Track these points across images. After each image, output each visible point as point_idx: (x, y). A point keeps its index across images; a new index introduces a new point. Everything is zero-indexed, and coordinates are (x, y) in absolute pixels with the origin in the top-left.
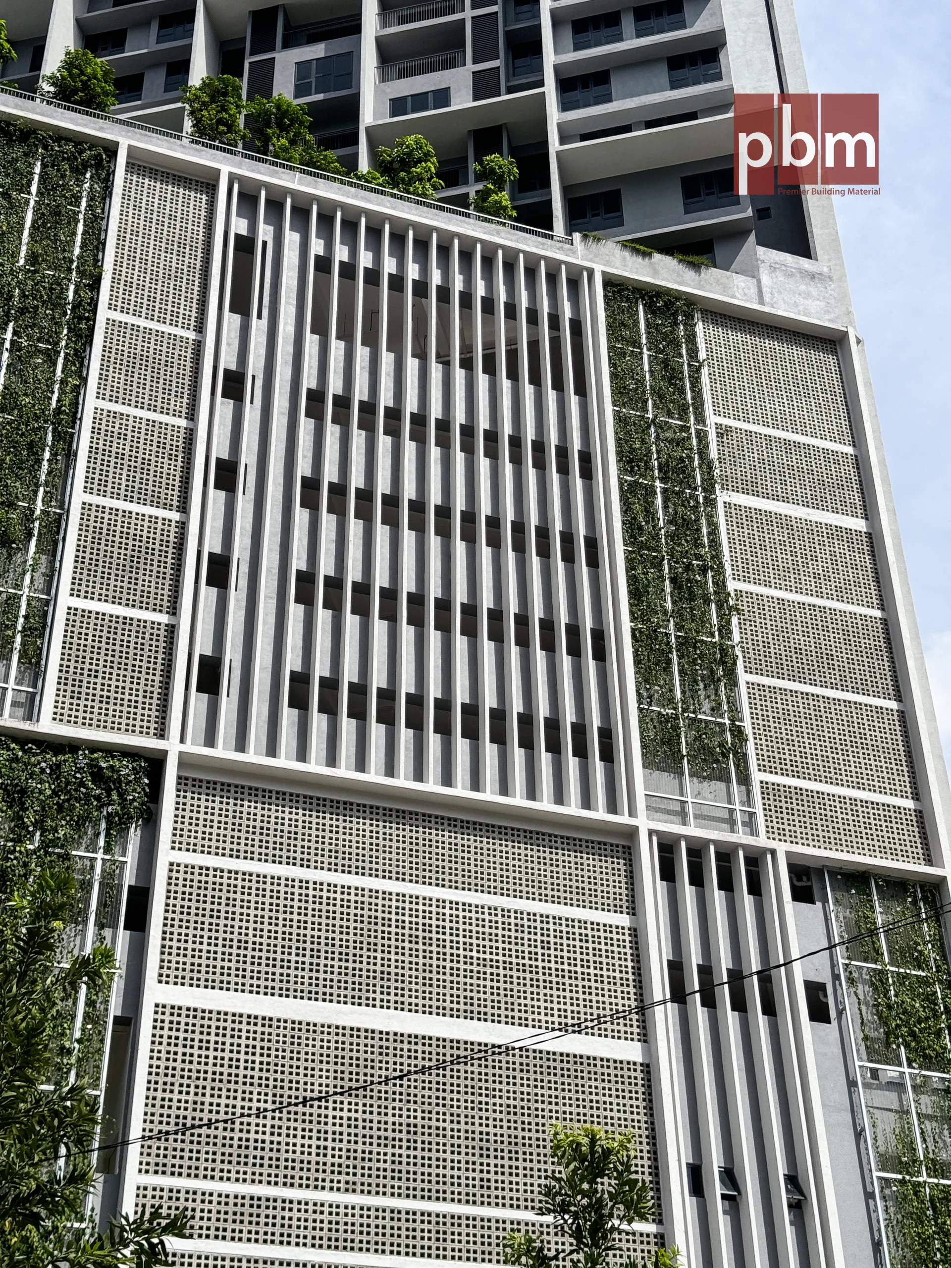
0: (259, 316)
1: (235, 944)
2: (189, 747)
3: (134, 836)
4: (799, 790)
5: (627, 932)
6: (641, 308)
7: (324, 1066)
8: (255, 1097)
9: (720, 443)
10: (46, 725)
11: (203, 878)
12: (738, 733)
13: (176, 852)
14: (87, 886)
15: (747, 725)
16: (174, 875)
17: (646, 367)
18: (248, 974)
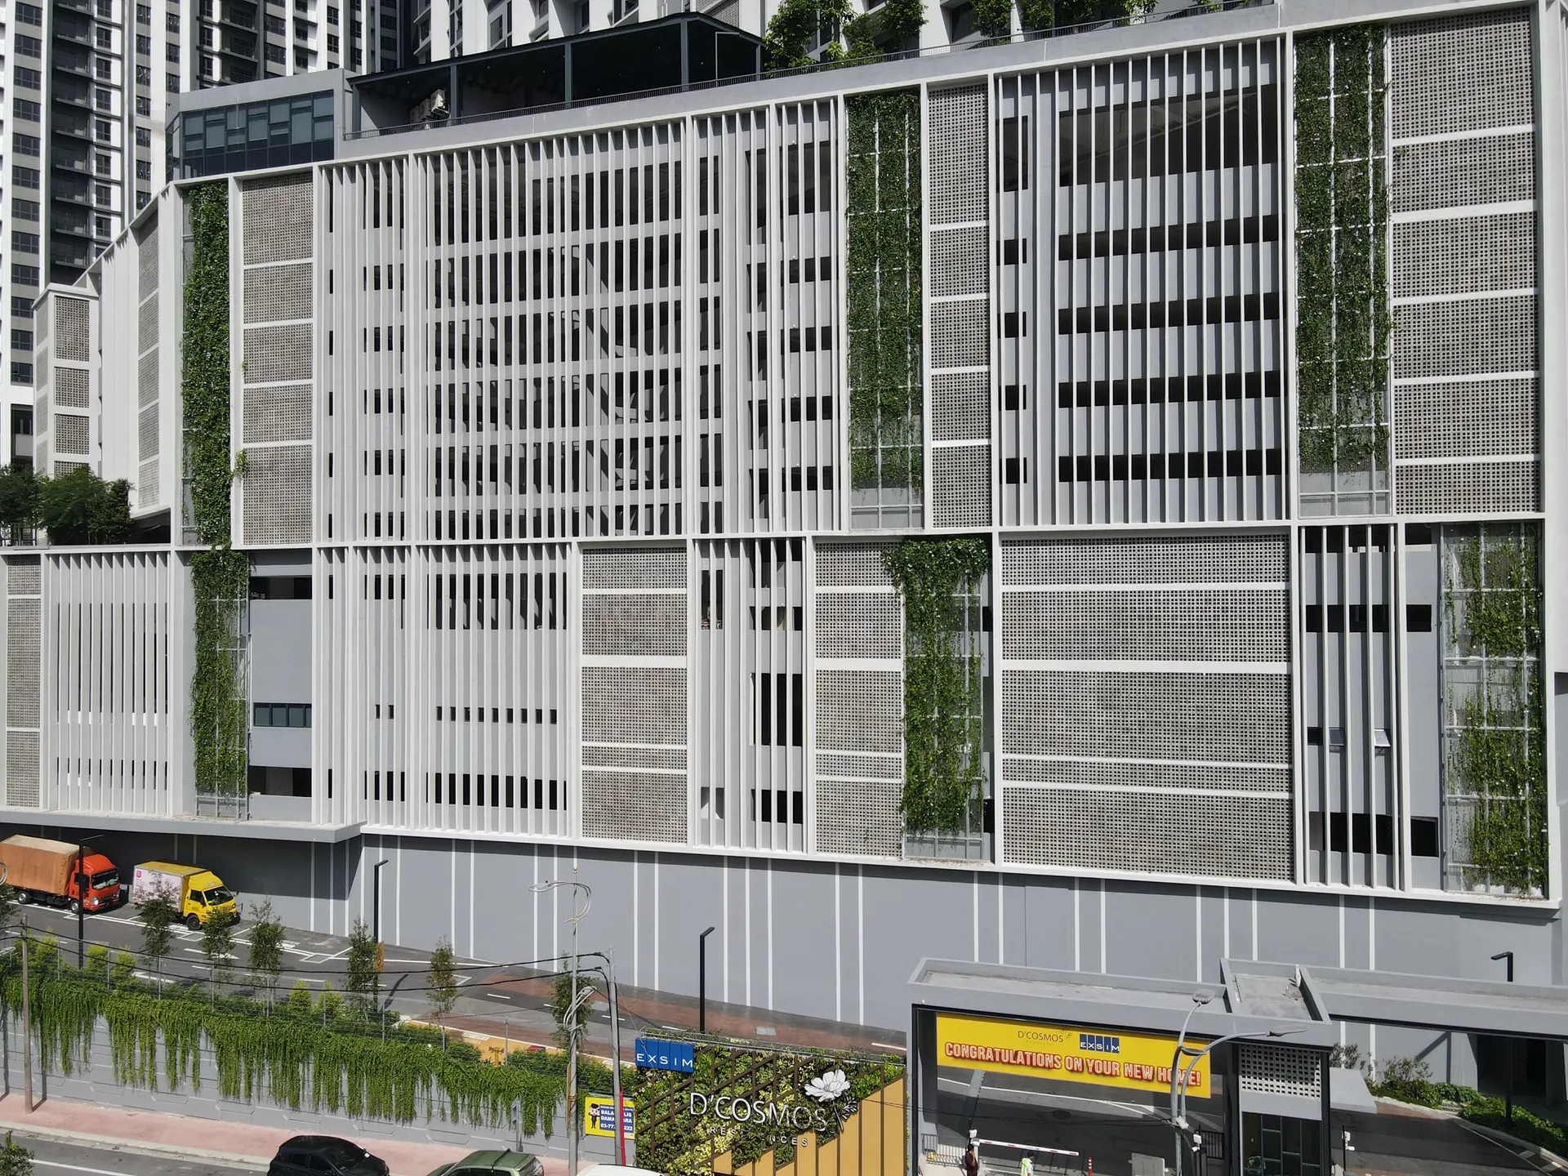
1: (1041, 633)
2: (1006, 528)
3: (985, 577)
4: (1428, 468)
5: (1281, 593)
6: (1332, 46)
7: (1092, 694)
8: (1057, 713)
9: (1397, 166)
10: (930, 529)
11: (1021, 599)
12: (1382, 432)
13: (1005, 586)
14: (962, 613)
15: (1391, 425)
16: (1006, 599)
17: (1332, 114)
18: (1049, 649)
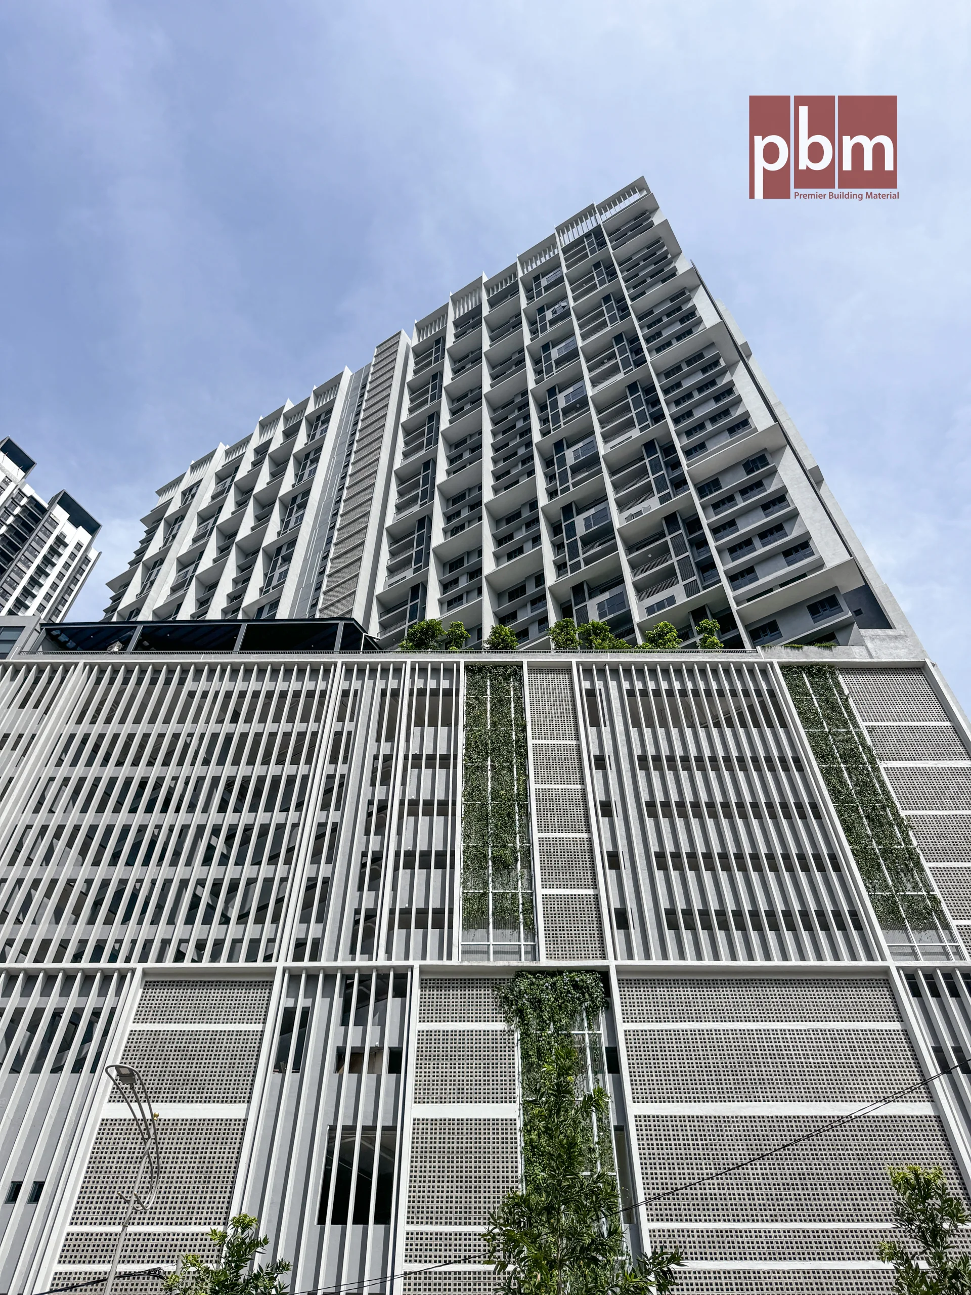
0: (605, 726)
1: (671, 1073)
2: (620, 962)
3: (602, 1017)
5: (901, 1033)
6: (804, 675)
7: (740, 1143)
8: (704, 1166)
9: (871, 736)
10: (544, 962)
11: (645, 1037)
12: (934, 899)
13: (626, 1024)
14: (583, 1051)
15: (937, 892)
16: (628, 1037)
17: (817, 705)
18: (682, 1091)
